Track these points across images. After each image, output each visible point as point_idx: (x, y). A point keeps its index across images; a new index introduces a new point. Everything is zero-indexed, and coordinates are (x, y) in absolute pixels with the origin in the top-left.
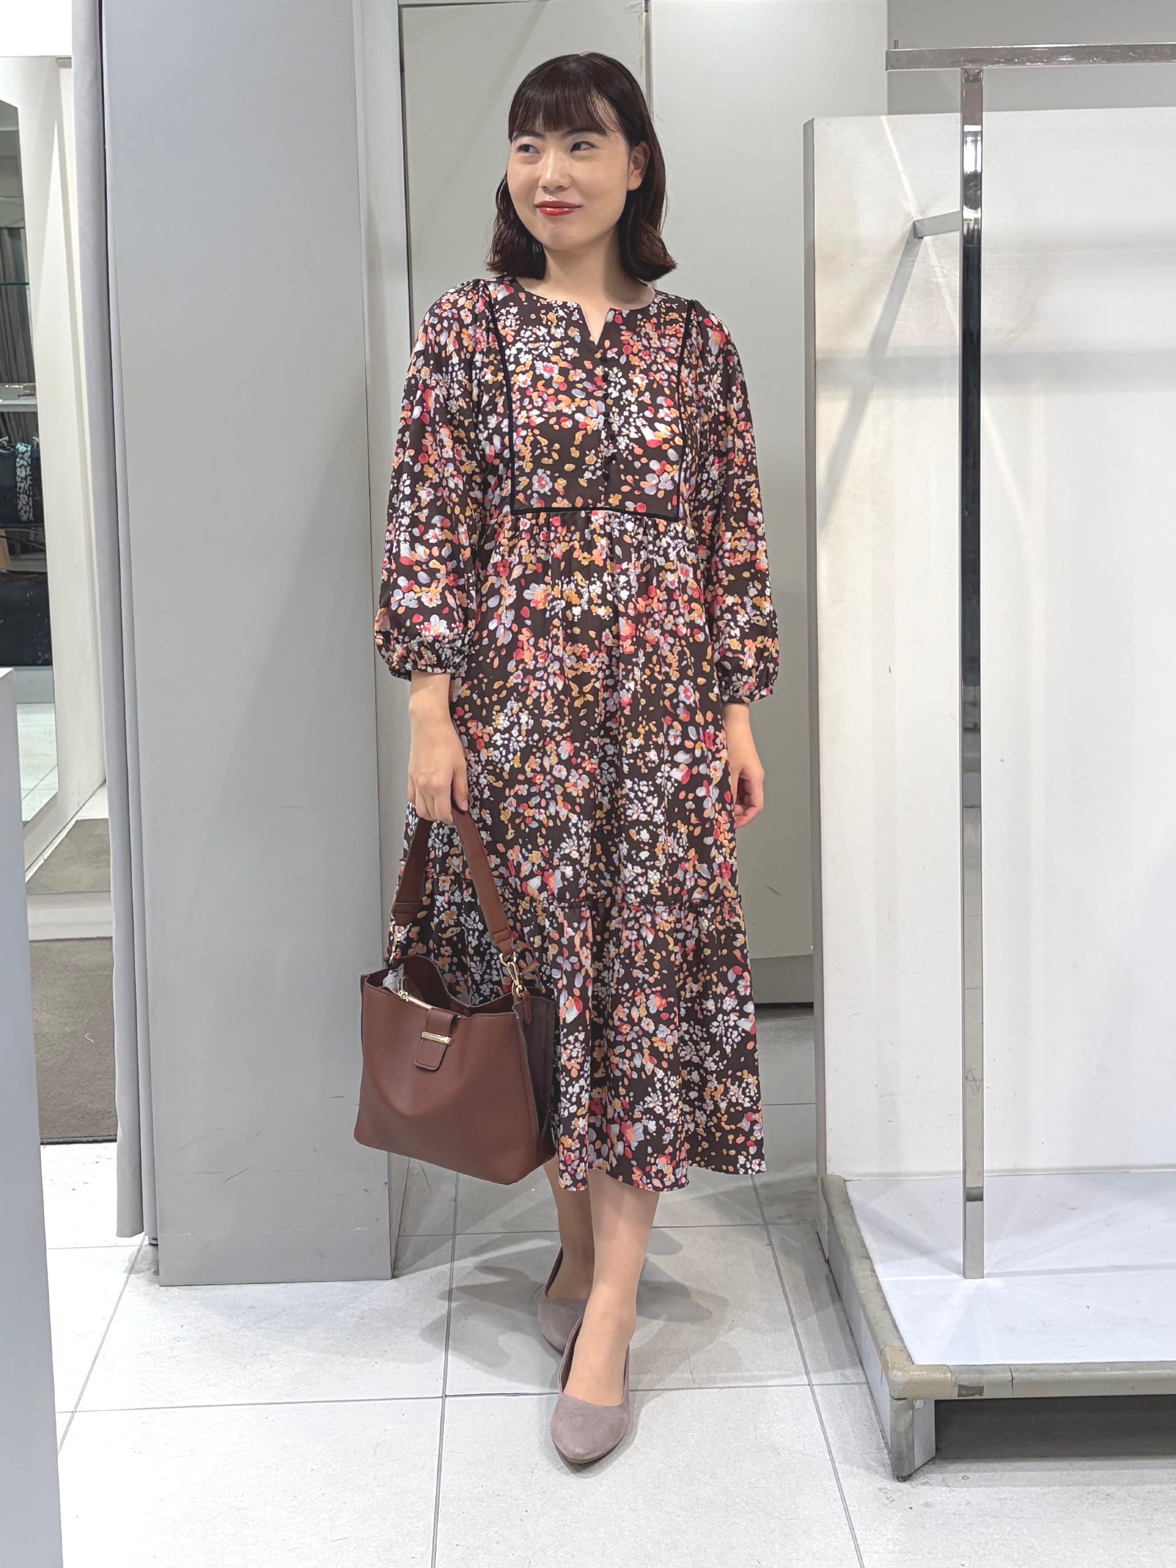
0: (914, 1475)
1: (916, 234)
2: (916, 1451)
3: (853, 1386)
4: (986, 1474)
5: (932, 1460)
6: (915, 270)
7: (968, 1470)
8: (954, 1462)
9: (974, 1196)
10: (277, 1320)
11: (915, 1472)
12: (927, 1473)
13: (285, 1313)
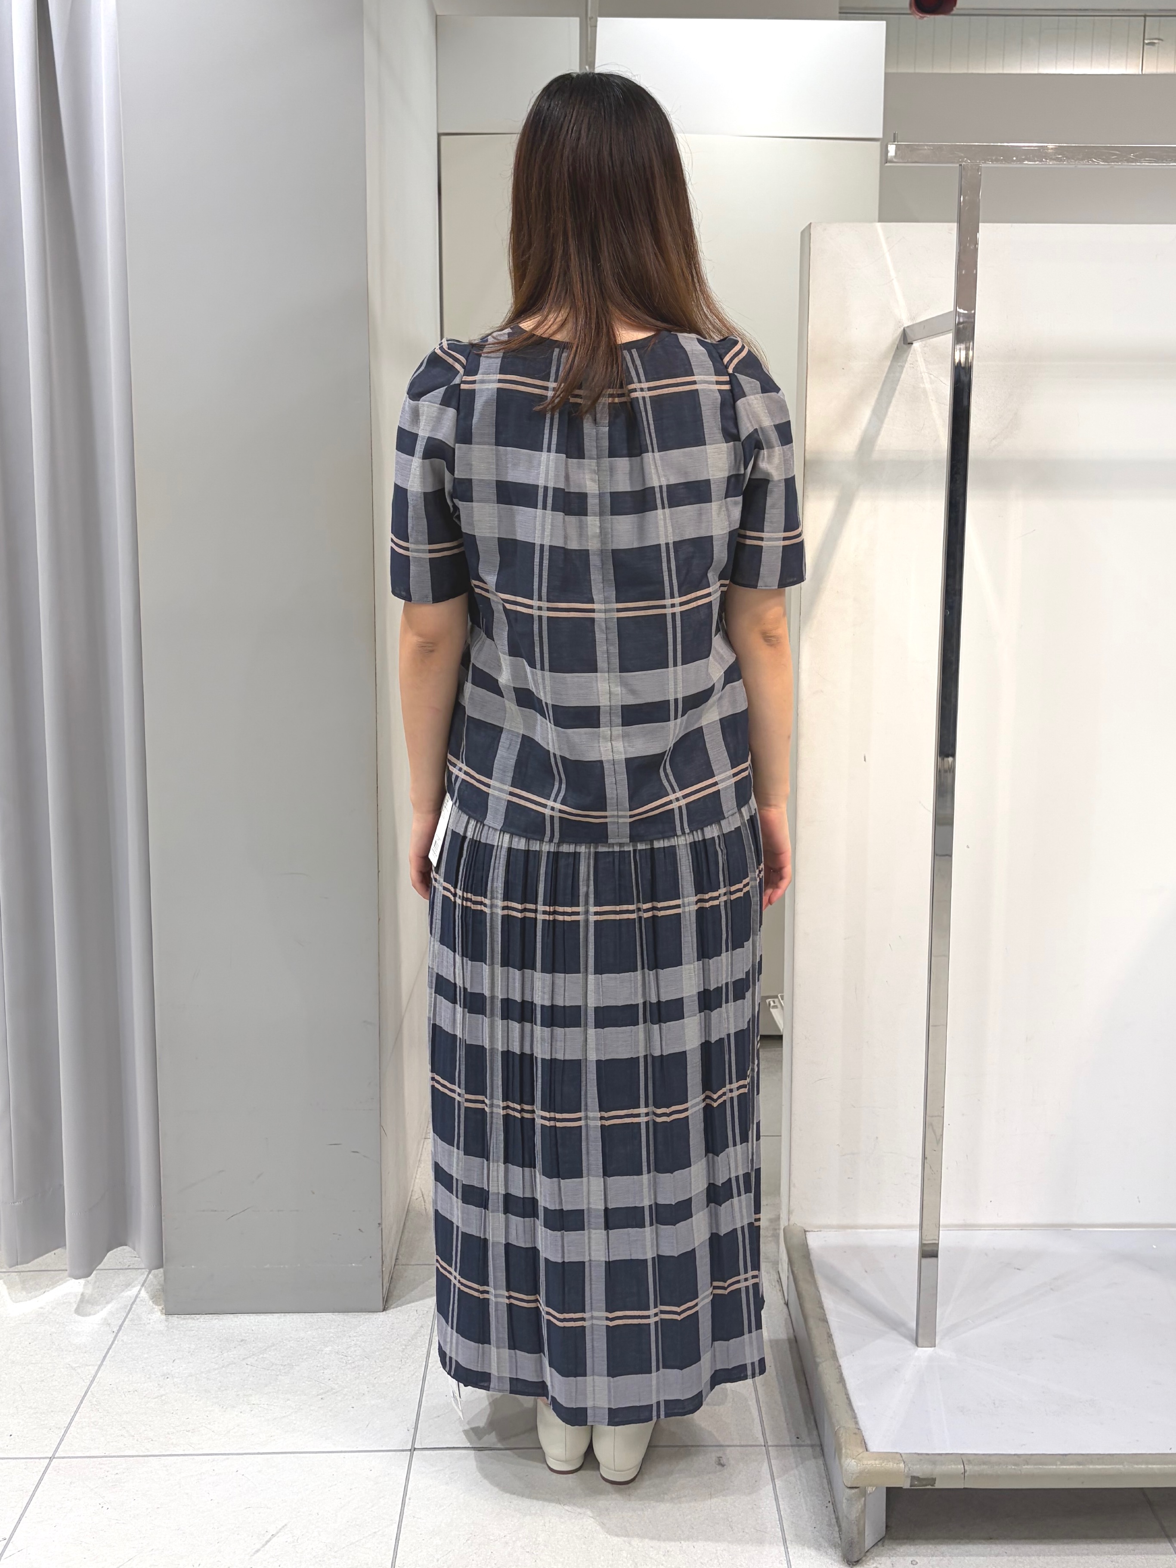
0: (864, 1558)
1: (906, 340)
2: (866, 1533)
3: (807, 1449)
4: (934, 1558)
5: (882, 1541)
6: (903, 376)
7: (917, 1554)
8: (901, 1544)
9: (929, 1252)
10: (265, 1356)
11: (865, 1556)
12: (877, 1556)
13: (274, 1348)
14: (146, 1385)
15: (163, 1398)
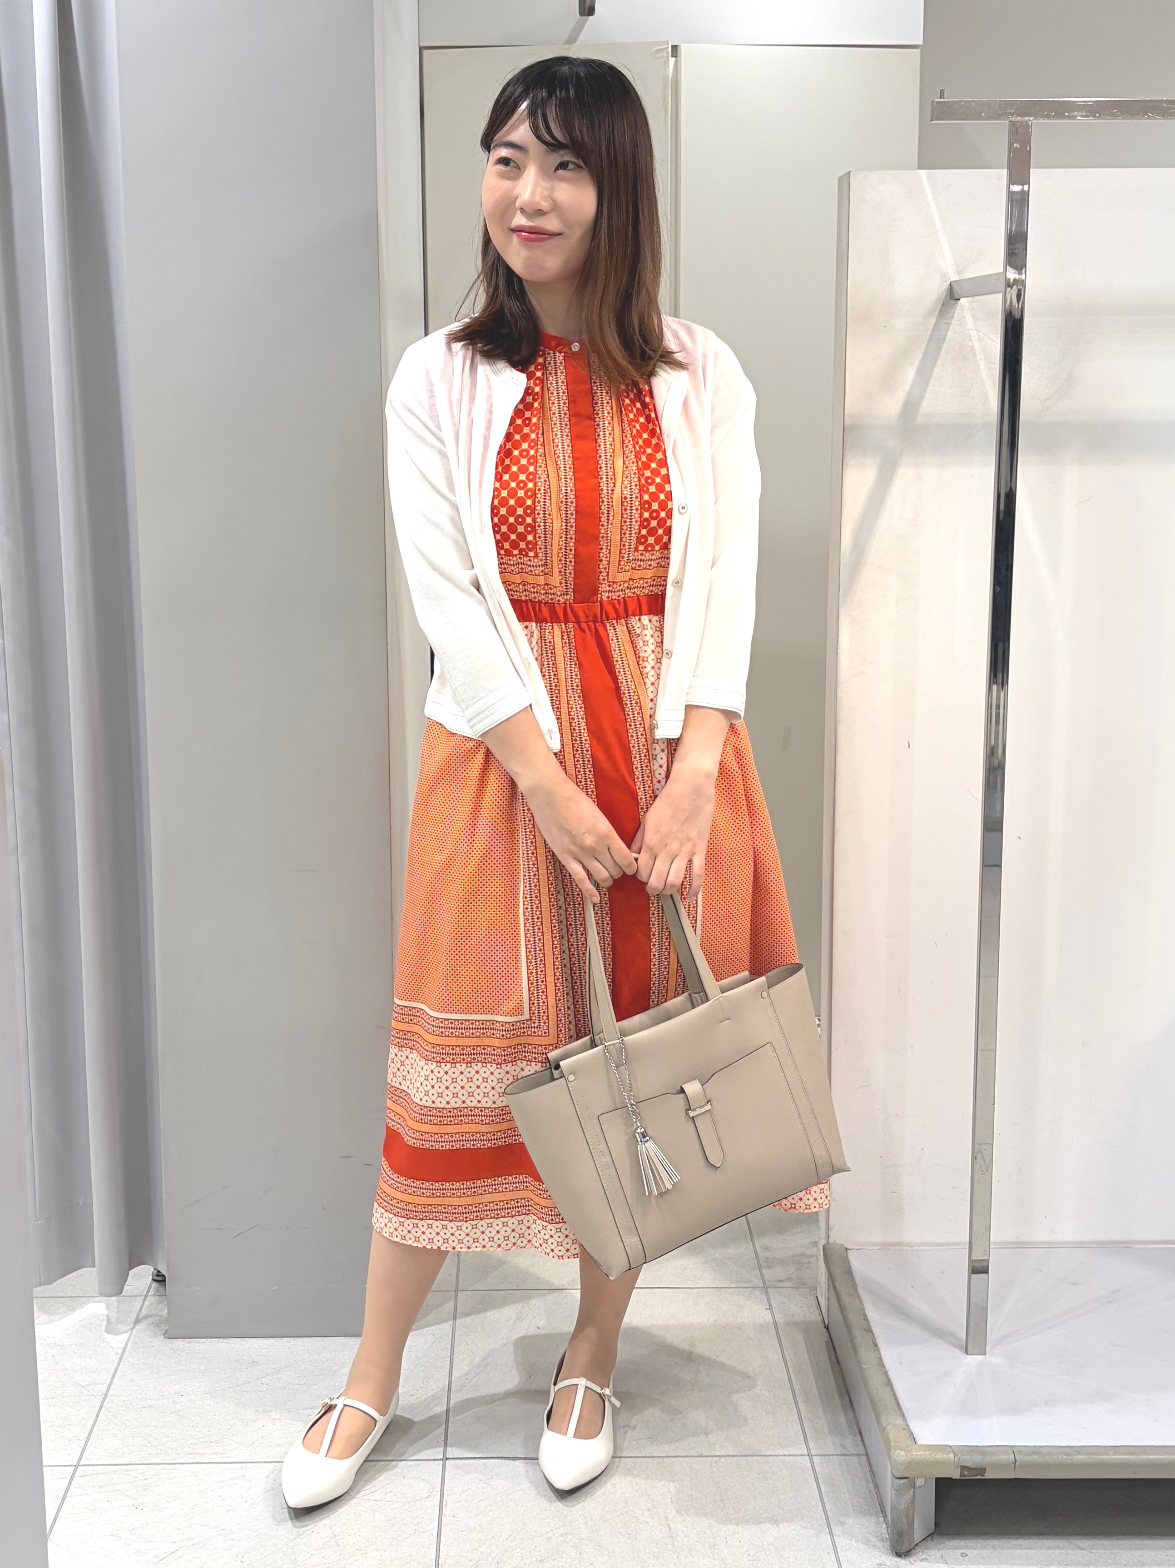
0: (913, 1551)
1: (952, 295)
2: (915, 1525)
3: (852, 1458)
4: (985, 1551)
5: (931, 1536)
6: (950, 333)
7: (966, 1547)
8: (952, 1539)
9: (979, 1269)
10: (280, 1376)
11: (914, 1548)
12: (926, 1549)
13: (287, 1369)
14: (160, 1401)
15: (181, 1413)
